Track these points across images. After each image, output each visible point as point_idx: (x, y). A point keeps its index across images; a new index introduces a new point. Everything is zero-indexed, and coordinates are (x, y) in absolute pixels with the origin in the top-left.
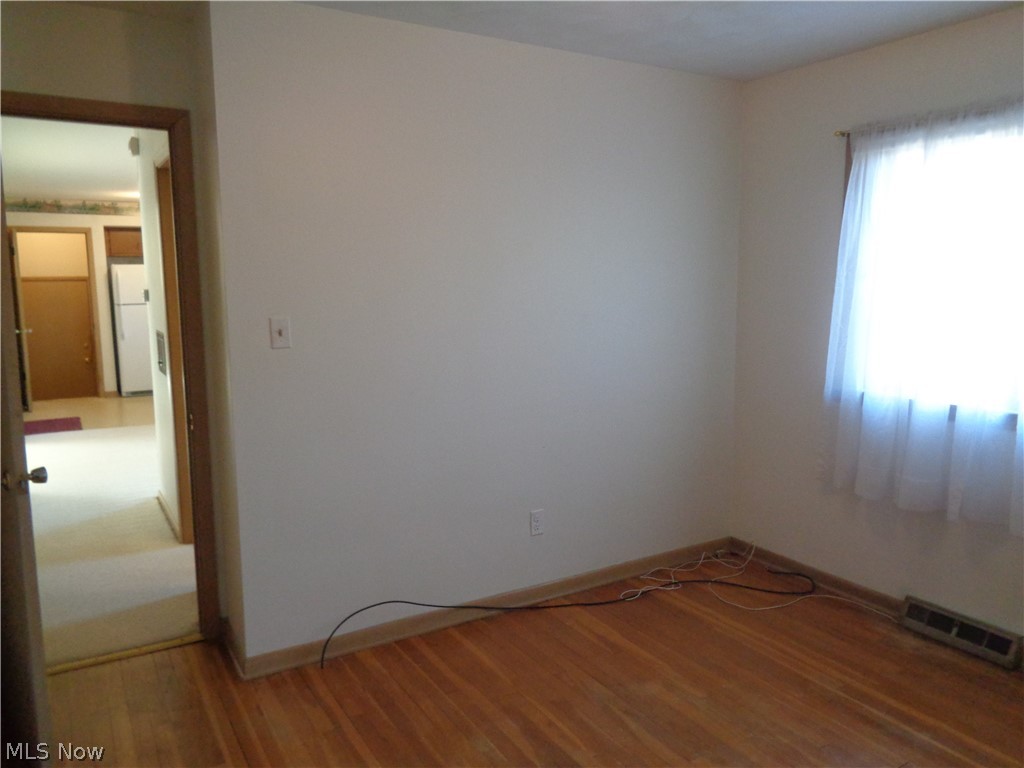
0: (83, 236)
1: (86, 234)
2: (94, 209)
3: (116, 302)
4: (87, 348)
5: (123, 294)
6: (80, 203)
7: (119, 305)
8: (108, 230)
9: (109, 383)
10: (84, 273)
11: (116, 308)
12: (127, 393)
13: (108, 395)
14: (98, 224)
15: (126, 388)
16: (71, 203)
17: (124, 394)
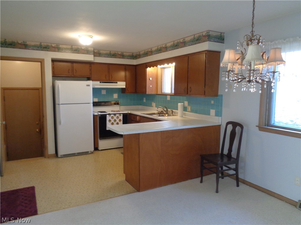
0: (40, 63)
1: (41, 62)
2: (46, 48)
3: (57, 102)
4: (38, 124)
5: (62, 98)
6: (38, 43)
7: (59, 104)
8: (53, 61)
9: (51, 150)
10: (39, 86)
11: (57, 106)
12: (61, 155)
13: (50, 157)
14: (48, 56)
15: (61, 152)
16: (33, 44)
17: (59, 156)
